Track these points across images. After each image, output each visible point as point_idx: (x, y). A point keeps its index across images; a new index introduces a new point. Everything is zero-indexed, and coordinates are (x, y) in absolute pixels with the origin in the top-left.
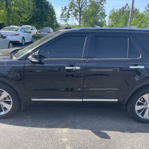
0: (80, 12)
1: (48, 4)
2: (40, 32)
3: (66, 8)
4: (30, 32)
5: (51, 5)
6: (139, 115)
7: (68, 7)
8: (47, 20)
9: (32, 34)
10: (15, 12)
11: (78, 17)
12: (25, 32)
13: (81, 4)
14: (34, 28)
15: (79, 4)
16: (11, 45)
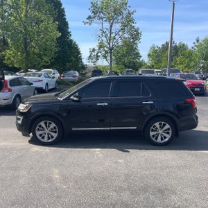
0: (111, 53)
1: (71, 43)
2: (63, 77)
3: (94, 50)
4: (54, 78)
5: (75, 44)
6: (154, 139)
7: (97, 48)
8: (71, 61)
9: (55, 79)
10: (35, 54)
11: (109, 58)
12: (49, 77)
13: (111, 44)
14: (56, 71)
15: (109, 44)
16: (36, 92)
